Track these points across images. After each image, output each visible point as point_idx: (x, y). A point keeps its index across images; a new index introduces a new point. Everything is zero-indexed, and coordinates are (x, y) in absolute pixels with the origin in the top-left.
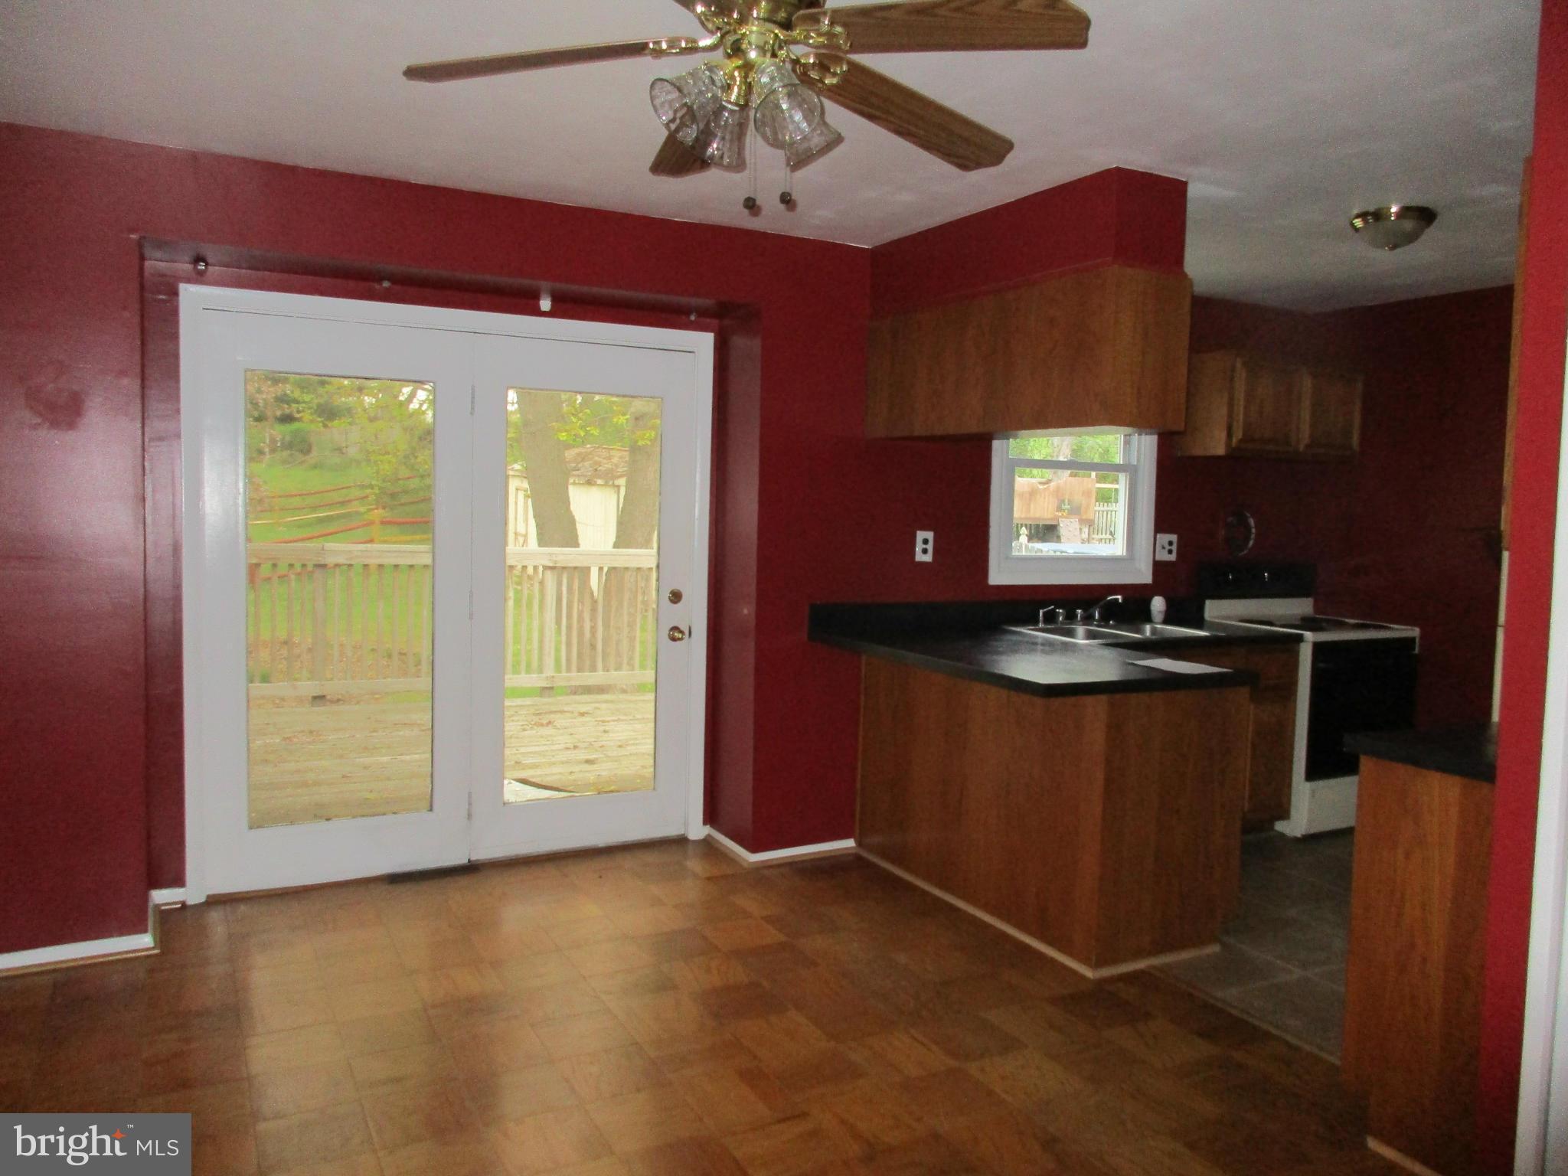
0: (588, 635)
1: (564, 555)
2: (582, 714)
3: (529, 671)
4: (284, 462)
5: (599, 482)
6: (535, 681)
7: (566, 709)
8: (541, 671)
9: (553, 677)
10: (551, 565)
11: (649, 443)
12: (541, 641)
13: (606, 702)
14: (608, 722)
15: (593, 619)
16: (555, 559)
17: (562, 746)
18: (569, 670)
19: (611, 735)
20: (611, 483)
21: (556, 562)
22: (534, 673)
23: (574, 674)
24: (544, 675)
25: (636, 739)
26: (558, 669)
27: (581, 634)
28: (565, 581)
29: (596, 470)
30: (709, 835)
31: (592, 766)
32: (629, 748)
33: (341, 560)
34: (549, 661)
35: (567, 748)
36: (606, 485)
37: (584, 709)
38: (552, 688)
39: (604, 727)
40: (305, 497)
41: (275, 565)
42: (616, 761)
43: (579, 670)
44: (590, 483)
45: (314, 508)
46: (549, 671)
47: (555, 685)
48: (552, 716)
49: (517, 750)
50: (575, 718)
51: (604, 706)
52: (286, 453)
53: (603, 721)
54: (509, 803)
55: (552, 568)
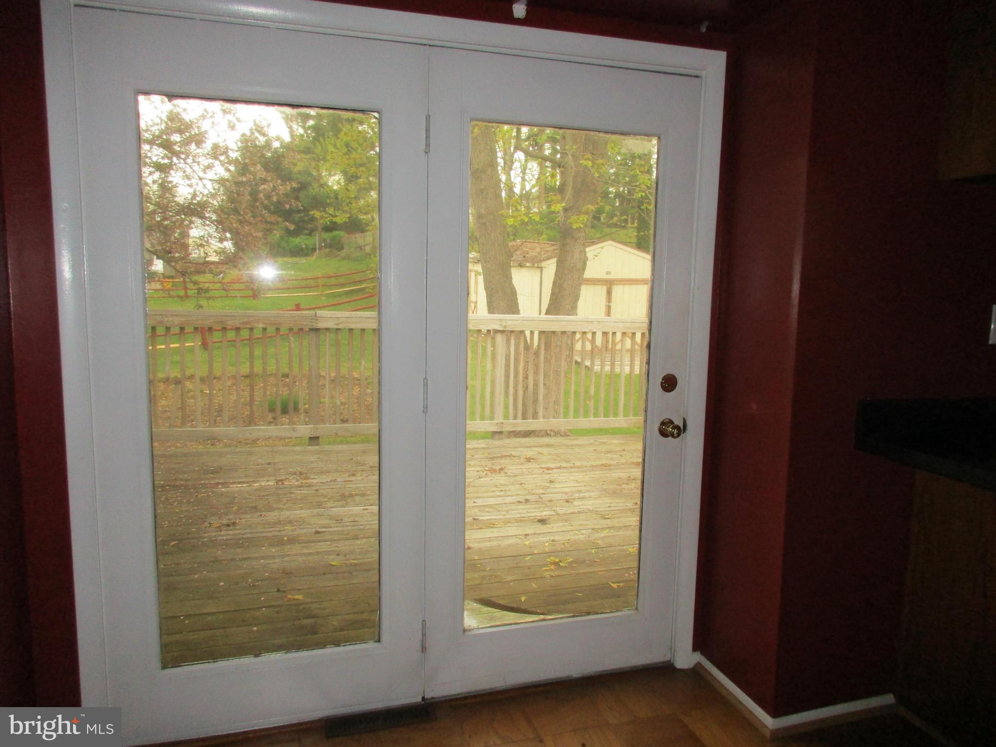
0: (531, 387)
1: (508, 320)
2: (529, 460)
3: (482, 418)
4: (327, 256)
5: (528, 264)
6: (488, 426)
7: (514, 453)
8: (492, 418)
9: (502, 423)
10: (501, 329)
11: (582, 226)
12: (492, 394)
13: (548, 446)
14: (552, 469)
15: (536, 373)
16: (504, 324)
17: (515, 499)
18: (515, 418)
19: (557, 485)
20: (536, 265)
21: (505, 327)
22: (487, 420)
23: (519, 421)
24: (495, 421)
25: (580, 491)
26: (506, 417)
27: (526, 388)
28: (513, 342)
29: (524, 257)
30: (699, 664)
31: (545, 526)
32: (576, 503)
33: (331, 325)
34: (499, 410)
35: (519, 502)
36: (533, 267)
37: (530, 453)
38: (501, 433)
39: (549, 476)
40: (338, 277)
41: (278, 329)
42: (566, 520)
43: (524, 417)
44: (521, 266)
45: (343, 285)
46: (499, 419)
47: (503, 430)
48: (503, 461)
49: (474, 502)
50: (522, 464)
51: (545, 451)
52: (327, 250)
53: (548, 469)
54: (470, 630)
55: (502, 332)
